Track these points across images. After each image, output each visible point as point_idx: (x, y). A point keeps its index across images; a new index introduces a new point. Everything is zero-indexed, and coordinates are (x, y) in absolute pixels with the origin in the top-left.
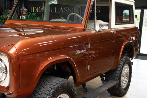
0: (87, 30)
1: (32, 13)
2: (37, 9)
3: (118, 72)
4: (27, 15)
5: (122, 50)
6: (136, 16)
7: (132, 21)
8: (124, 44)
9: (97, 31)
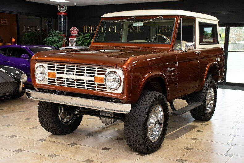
0: (175, 50)
1: (84, 34)
2: (91, 29)
3: (203, 94)
4: (78, 36)
5: (206, 72)
6: (220, 35)
7: (216, 41)
8: (208, 65)
9: (184, 51)
